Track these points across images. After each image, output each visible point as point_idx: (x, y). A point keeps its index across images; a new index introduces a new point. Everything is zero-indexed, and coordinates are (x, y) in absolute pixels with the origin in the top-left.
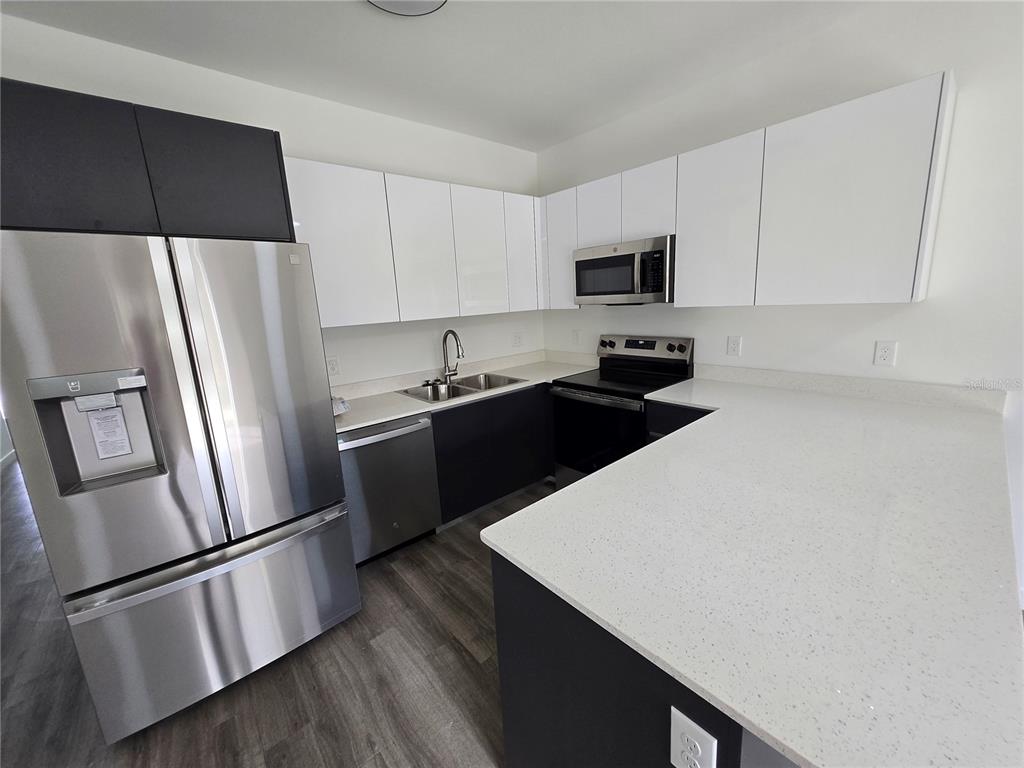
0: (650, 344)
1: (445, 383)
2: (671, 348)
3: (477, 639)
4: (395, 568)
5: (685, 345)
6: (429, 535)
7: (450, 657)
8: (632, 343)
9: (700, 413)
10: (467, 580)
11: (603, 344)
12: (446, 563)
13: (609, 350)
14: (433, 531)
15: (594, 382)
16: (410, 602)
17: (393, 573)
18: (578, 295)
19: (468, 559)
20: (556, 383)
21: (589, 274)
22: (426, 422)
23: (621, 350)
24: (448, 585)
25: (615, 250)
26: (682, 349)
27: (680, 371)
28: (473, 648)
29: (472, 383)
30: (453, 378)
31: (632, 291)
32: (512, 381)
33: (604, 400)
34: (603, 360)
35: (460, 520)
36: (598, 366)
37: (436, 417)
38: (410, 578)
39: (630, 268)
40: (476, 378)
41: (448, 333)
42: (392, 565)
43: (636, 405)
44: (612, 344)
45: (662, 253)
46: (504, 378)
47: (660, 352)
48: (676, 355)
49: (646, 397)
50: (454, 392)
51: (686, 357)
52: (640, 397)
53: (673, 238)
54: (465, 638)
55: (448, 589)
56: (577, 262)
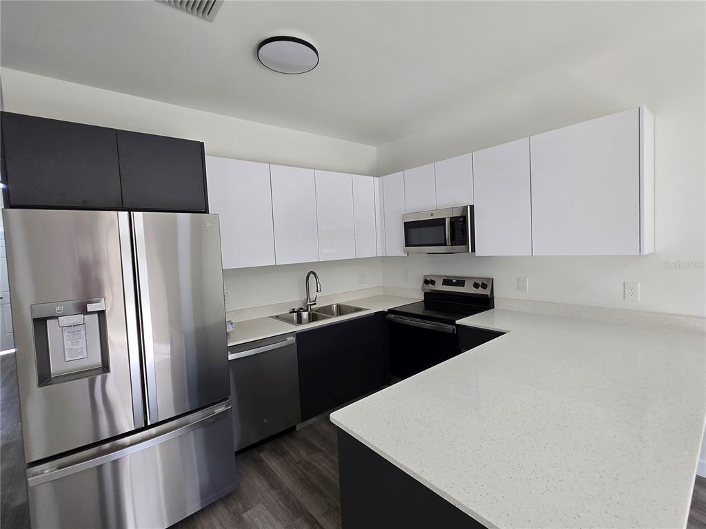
0: (460, 283)
1: (307, 310)
2: (476, 286)
4: (264, 458)
5: (486, 284)
6: (290, 431)
8: (447, 282)
9: (496, 334)
10: (320, 467)
11: (426, 282)
12: (303, 453)
13: (431, 287)
14: (294, 428)
15: (420, 311)
16: (274, 484)
17: (261, 461)
18: (406, 246)
19: (320, 451)
20: (391, 311)
21: (414, 231)
22: (292, 339)
23: (439, 287)
24: (305, 472)
25: (432, 215)
26: (484, 286)
27: (484, 303)
28: (323, 521)
29: (327, 311)
30: (313, 307)
31: (445, 244)
32: (358, 310)
33: (427, 325)
34: (426, 294)
35: (315, 419)
36: (423, 299)
37: (299, 335)
38: (275, 465)
39: (443, 227)
40: (331, 307)
41: (311, 274)
42: (261, 455)
43: (450, 328)
44: (433, 282)
45: (465, 218)
46: (351, 307)
47: (468, 289)
48: (480, 291)
49: (457, 322)
50: (313, 317)
51: (487, 292)
52: (453, 323)
53: (472, 207)
54: (317, 513)
55: (305, 474)
56: (405, 223)
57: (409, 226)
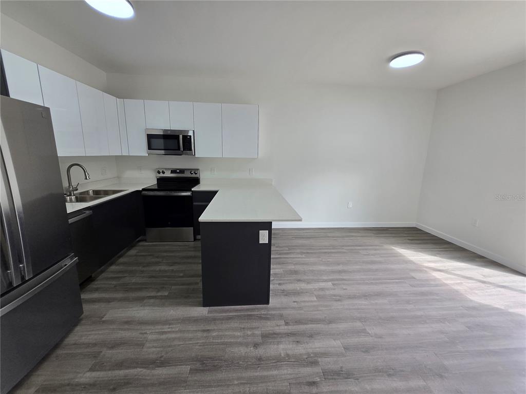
0: (182, 171)
1: (70, 195)
2: (191, 173)
3: (158, 291)
4: (84, 297)
5: (196, 171)
6: (89, 279)
7: (152, 301)
8: (173, 171)
10: (133, 282)
11: (159, 172)
12: (113, 282)
13: (162, 175)
16: (109, 300)
19: (125, 277)
20: (144, 190)
21: (153, 141)
22: (89, 212)
23: (168, 174)
24: (125, 287)
26: (195, 173)
27: (196, 181)
28: (159, 294)
30: (75, 192)
32: (119, 191)
34: (160, 180)
36: (156, 182)
39: (177, 140)
40: (88, 192)
41: (74, 165)
43: (189, 194)
44: (163, 173)
45: (191, 136)
47: (187, 175)
48: (194, 175)
51: (197, 176)
52: (191, 190)
54: (153, 294)
56: (147, 134)
57: (150, 137)
